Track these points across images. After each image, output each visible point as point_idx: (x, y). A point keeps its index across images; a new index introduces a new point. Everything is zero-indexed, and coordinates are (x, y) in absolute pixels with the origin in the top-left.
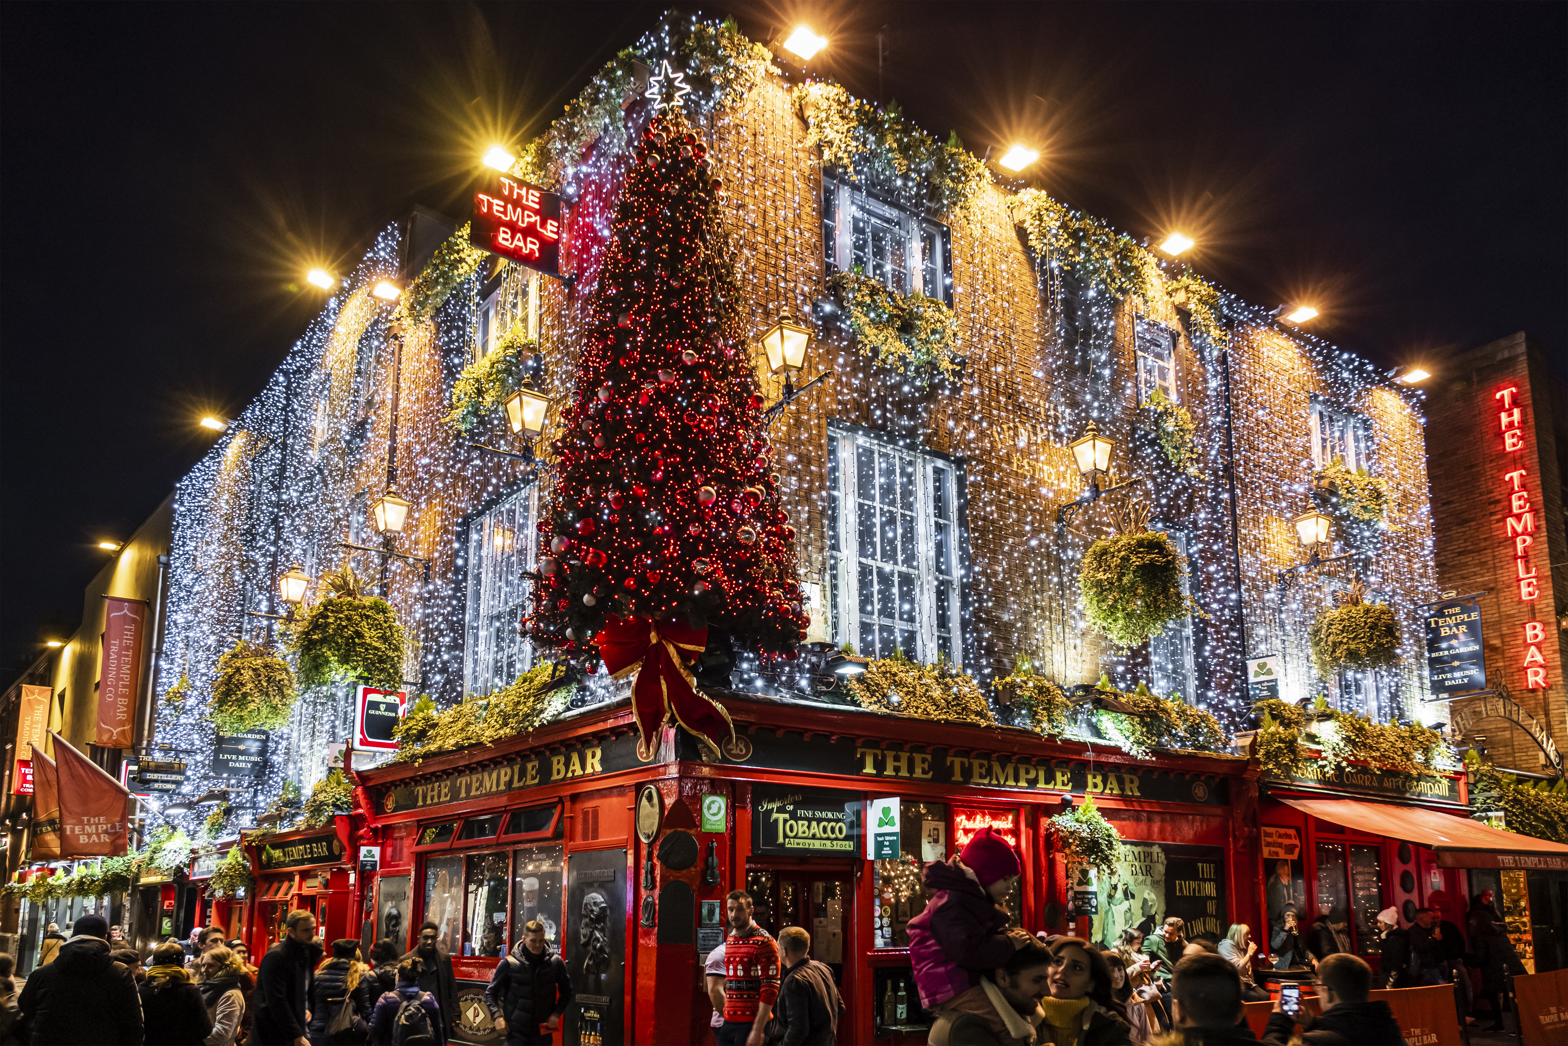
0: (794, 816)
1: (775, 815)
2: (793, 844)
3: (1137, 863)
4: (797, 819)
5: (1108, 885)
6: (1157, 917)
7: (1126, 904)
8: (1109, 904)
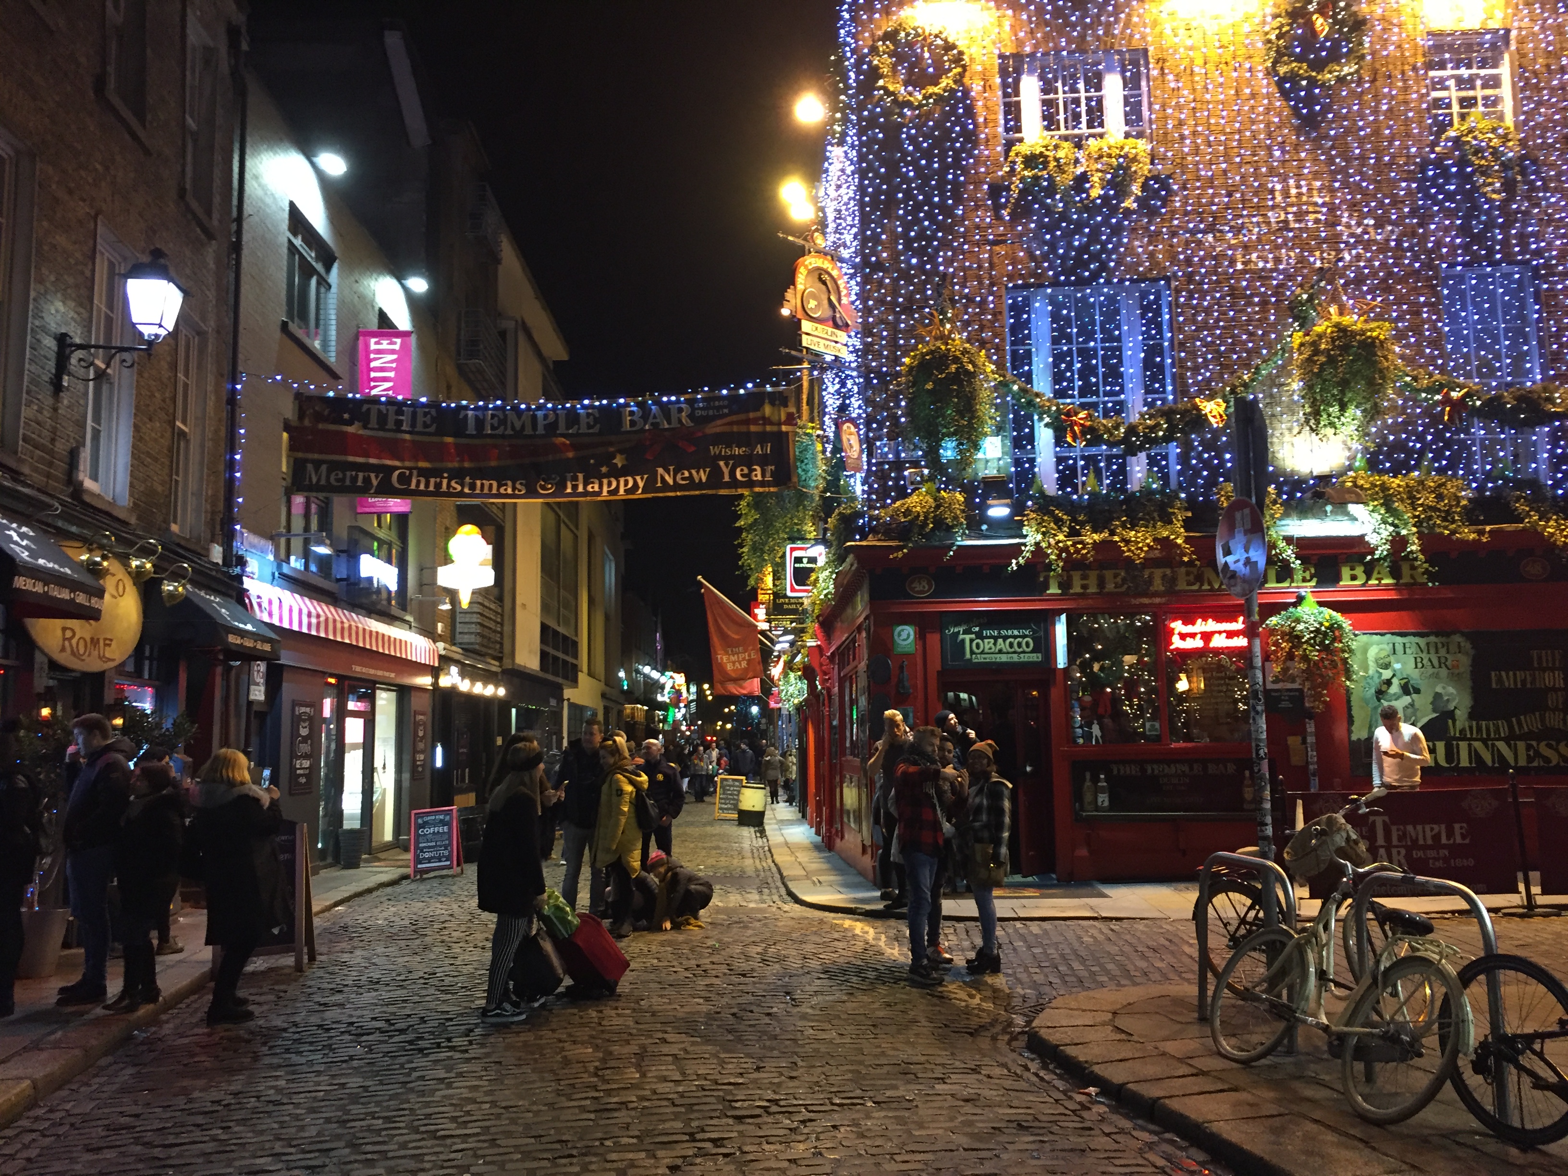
0: (979, 636)
1: (961, 637)
2: (980, 659)
3: (1424, 655)
4: (982, 638)
5: (1377, 681)
6: (1457, 712)
7: (1407, 699)
8: (1379, 700)
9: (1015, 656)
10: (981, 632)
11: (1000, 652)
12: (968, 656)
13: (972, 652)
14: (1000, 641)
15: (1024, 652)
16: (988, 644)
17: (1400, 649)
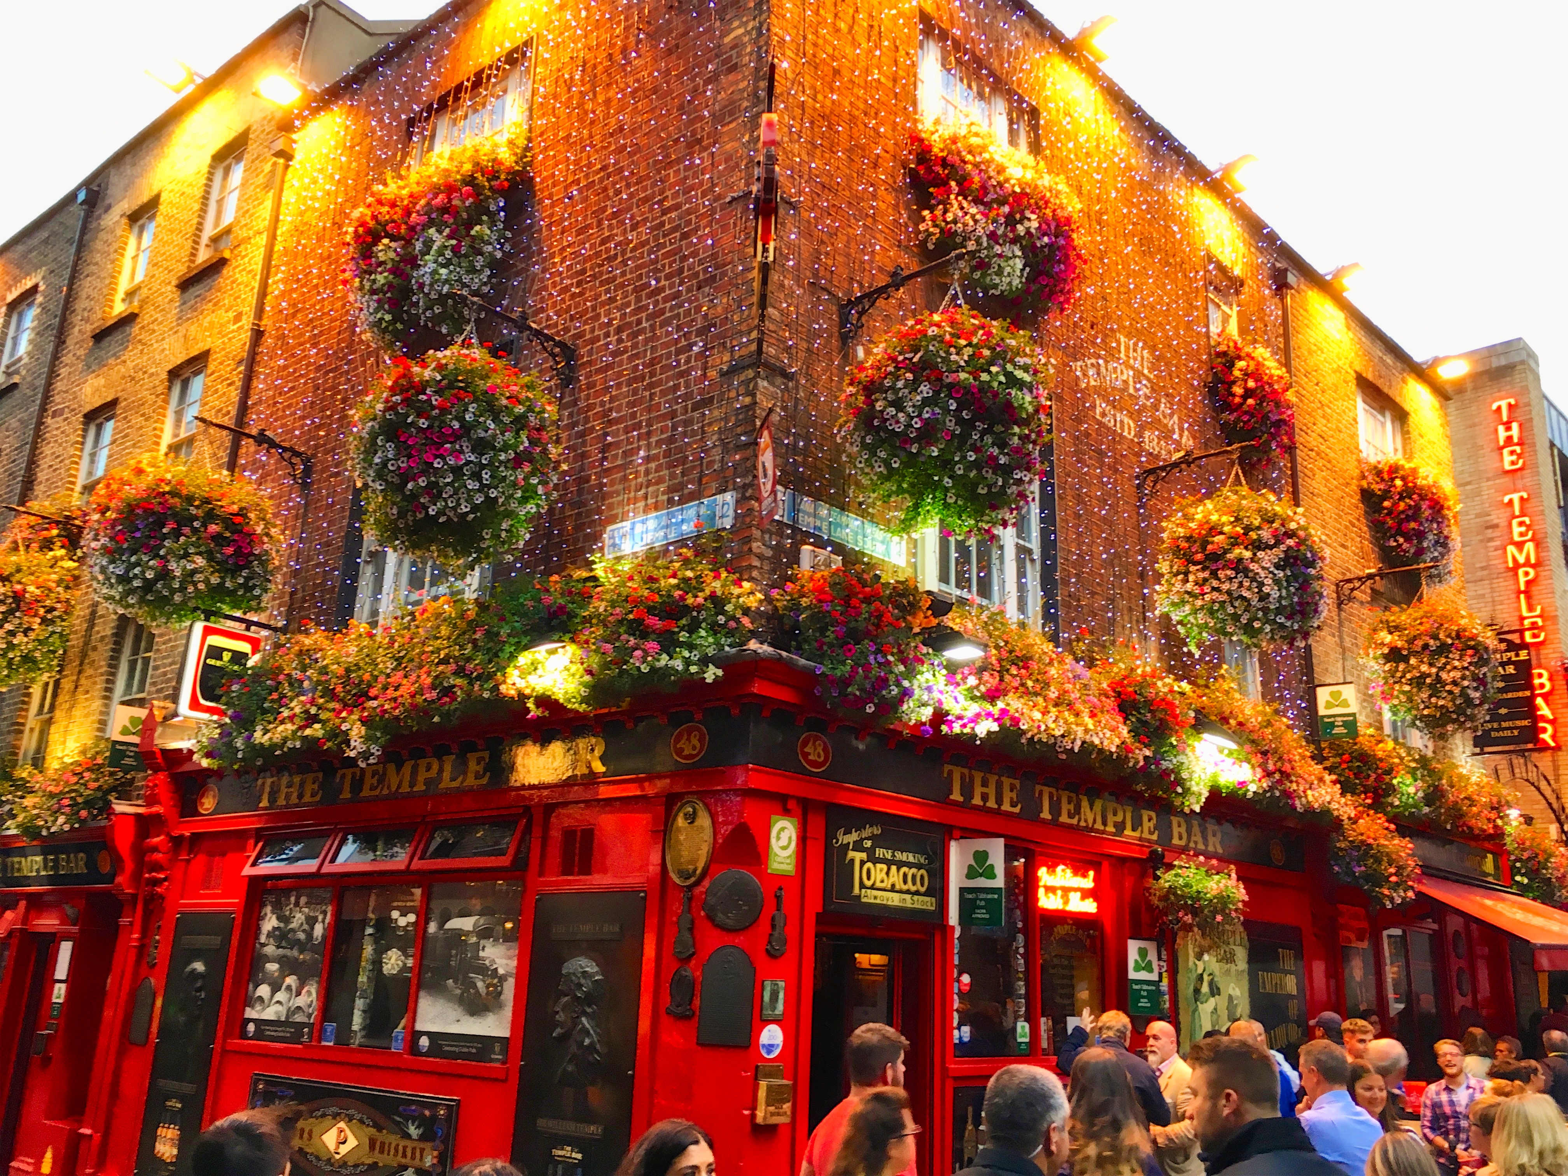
0: (872, 856)
1: (851, 854)
2: (870, 897)
4: (875, 861)
5: (1194, 975)
7: (1212, 1001)
8: (1195, 999)
9: (908, 897)
10: (873, 847)
11: (893, 889)
12: (856, 891)
13: (862, 886)
14: (894, 868)
15: (917, 893)
16: (878, 872)
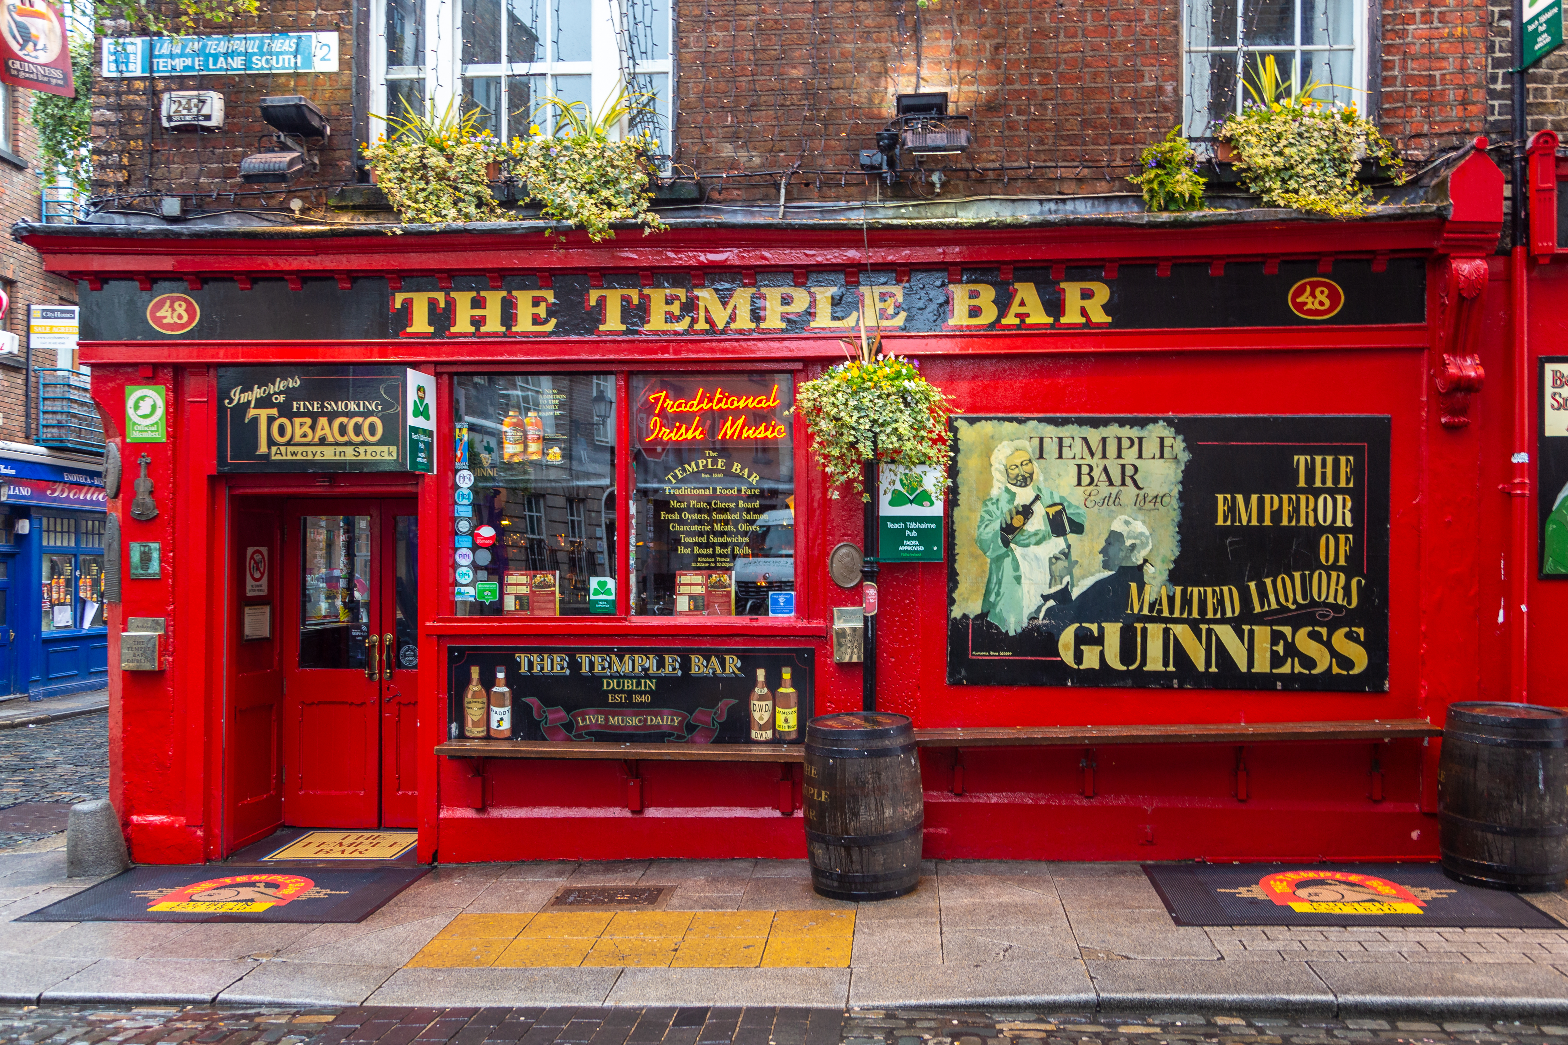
0: (286, 411)
1: (252, 412)
2: (285, 455)
3: (1097, 463)
4: (291, 416)
5: (1005, 506)
6: (1149, 570)
7: (1057, 544)
8: (1006, 543)
9: (349, 450)
10: (287, 403)
11: (323, 442)
12: (263, 448)
13: (271, 442)
14: (323, 421)
15: (364, 443)
16: (299, 428)
17: (1051, 447)
